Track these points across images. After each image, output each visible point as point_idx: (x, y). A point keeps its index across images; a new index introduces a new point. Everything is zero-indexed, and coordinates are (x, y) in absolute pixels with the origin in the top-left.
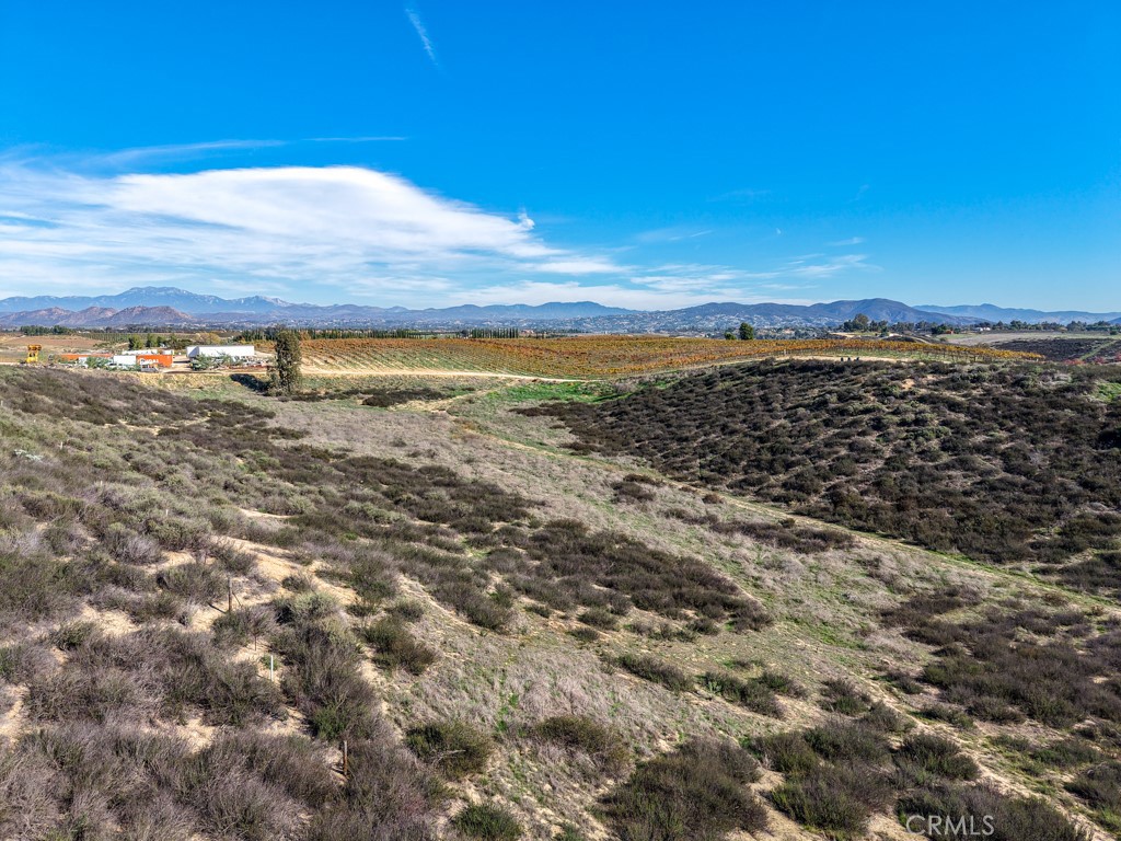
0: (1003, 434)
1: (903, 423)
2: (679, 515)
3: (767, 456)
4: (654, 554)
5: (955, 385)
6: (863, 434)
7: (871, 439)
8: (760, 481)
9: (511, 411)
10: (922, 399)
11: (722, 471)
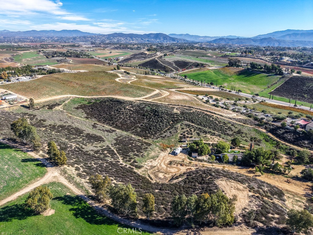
0: (135, 115)
1: (125, 114)
2: (100, 130)
3: (110, 119)
4: (97, 136)
5: (132, 107)
6: (121, 115)
7: (122, 116)
8: (109, 123)
9: (74, 108)
10: (128, 110)
11: (105, 121)
